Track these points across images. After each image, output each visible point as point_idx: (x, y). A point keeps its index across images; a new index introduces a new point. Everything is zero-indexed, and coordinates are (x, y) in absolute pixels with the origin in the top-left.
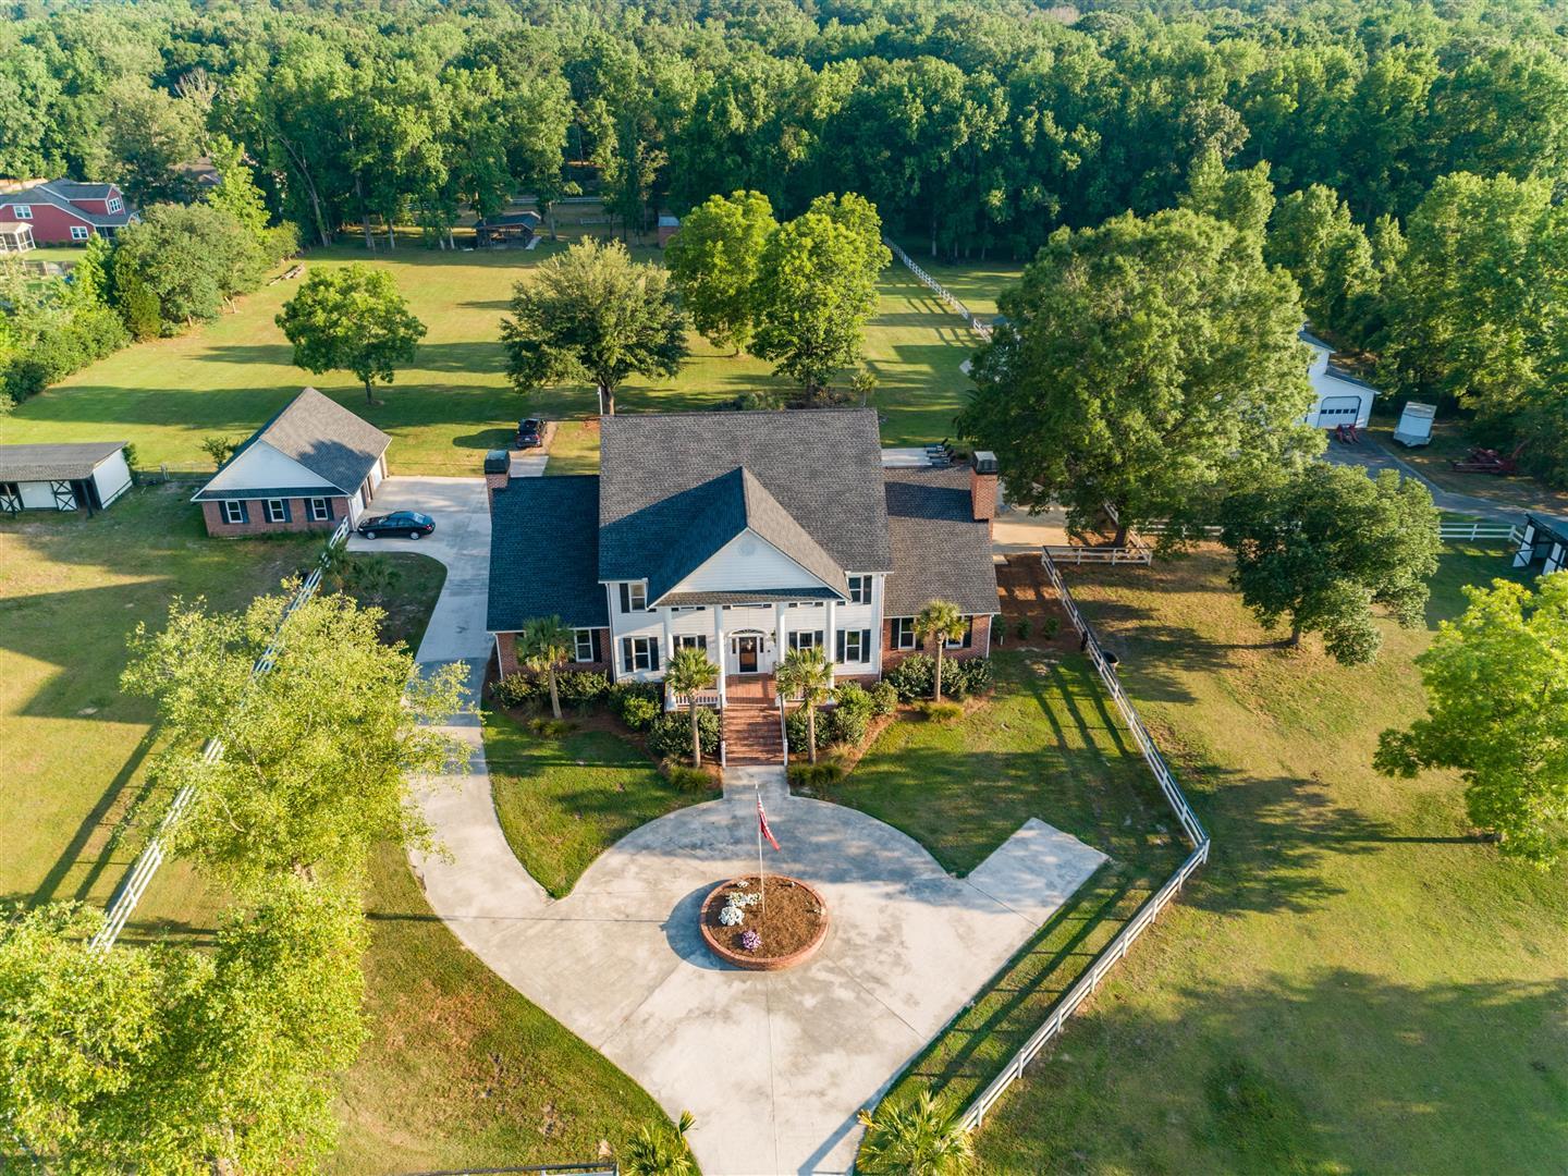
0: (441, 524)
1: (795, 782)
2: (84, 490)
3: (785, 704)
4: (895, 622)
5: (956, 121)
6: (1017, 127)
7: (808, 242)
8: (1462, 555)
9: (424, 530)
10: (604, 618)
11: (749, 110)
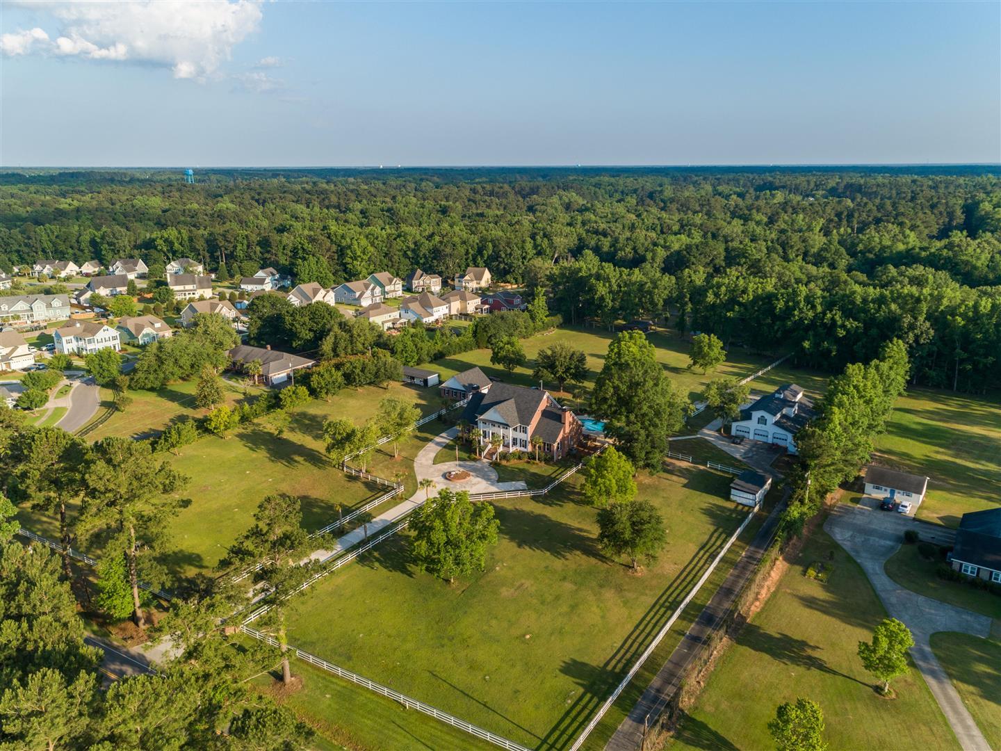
2: (426, 382)
6: (824, 316)
11: (717, 295)
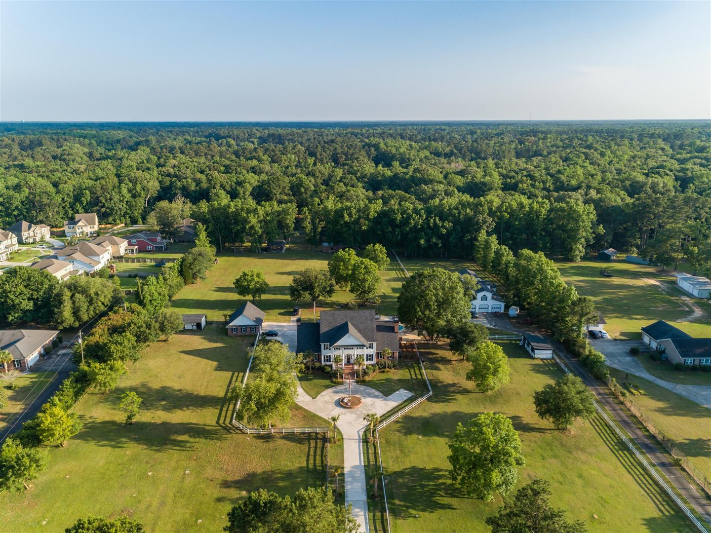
0: (279, 333)
1: (357, 382)
2: (199, 325)
3: (356, 367)
4: (378, 353)
5: (410, 220)
6: (429, 221)
7: (363, 266)
8: (511, 343)
9: (276, 335)
10: (320, 351)
11: (350, 215)
